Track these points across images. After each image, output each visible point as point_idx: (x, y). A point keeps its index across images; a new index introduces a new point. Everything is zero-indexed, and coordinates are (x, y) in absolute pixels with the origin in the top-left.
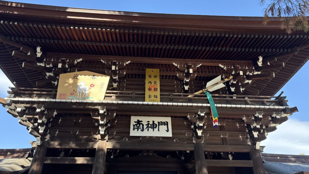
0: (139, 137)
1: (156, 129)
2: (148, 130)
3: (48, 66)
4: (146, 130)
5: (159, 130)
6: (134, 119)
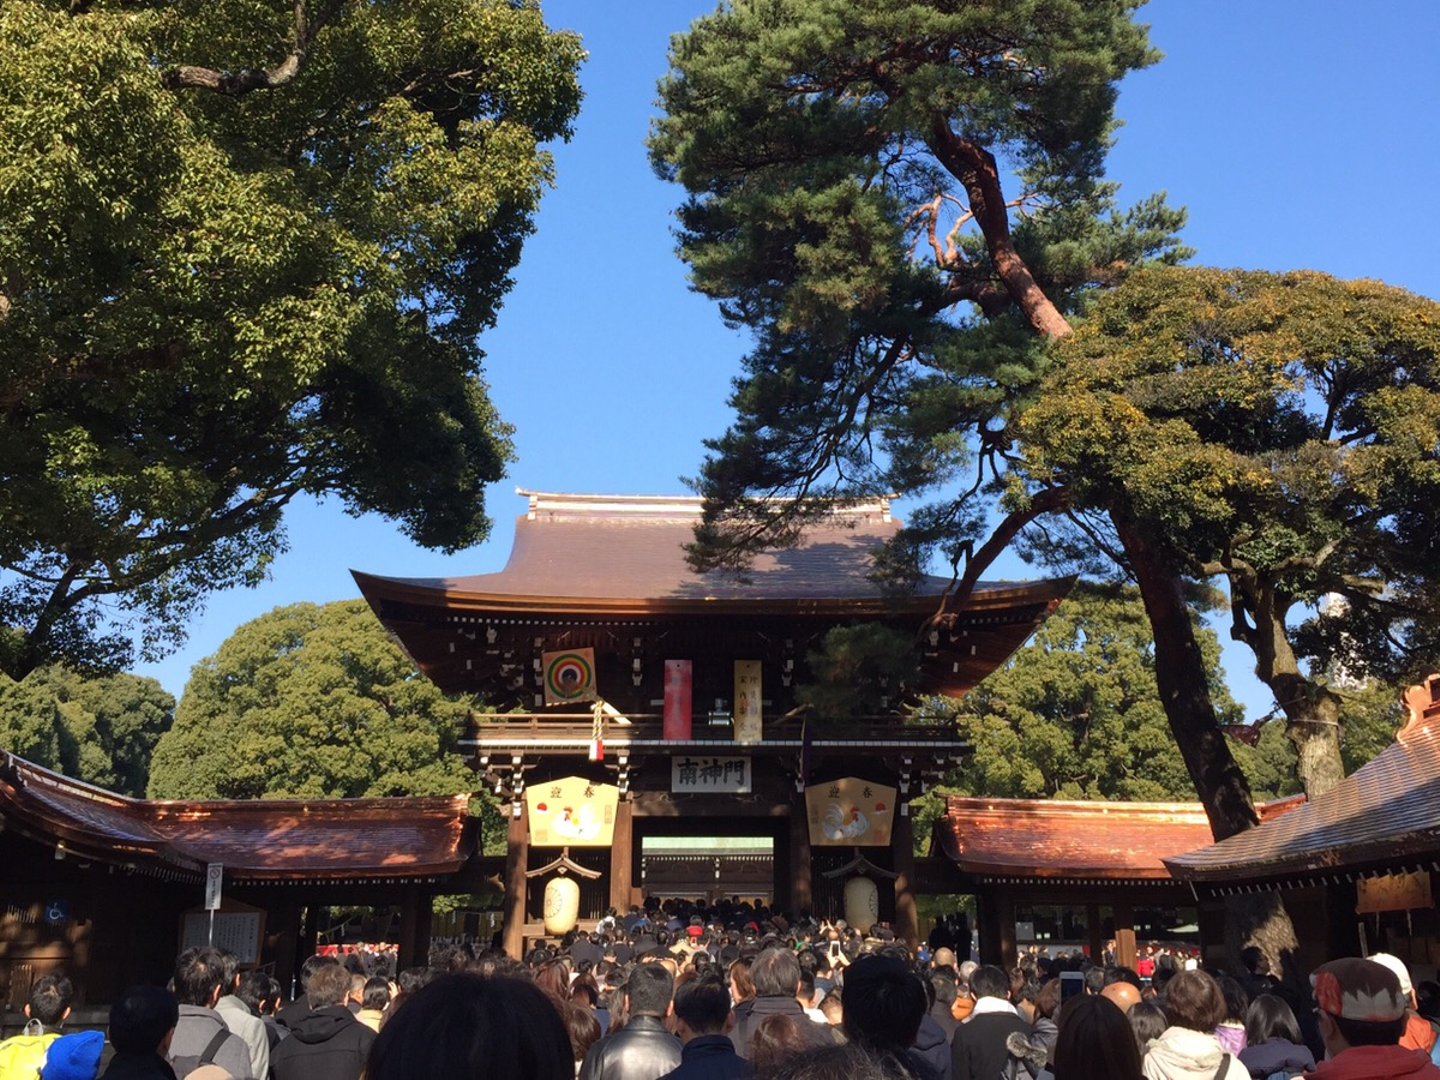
0: (689, 794)
1: (720, 779)
2: (705, 781)
3: (507, 655)
4: (700, 781)
5: (725, 781)
6: (677, 760)
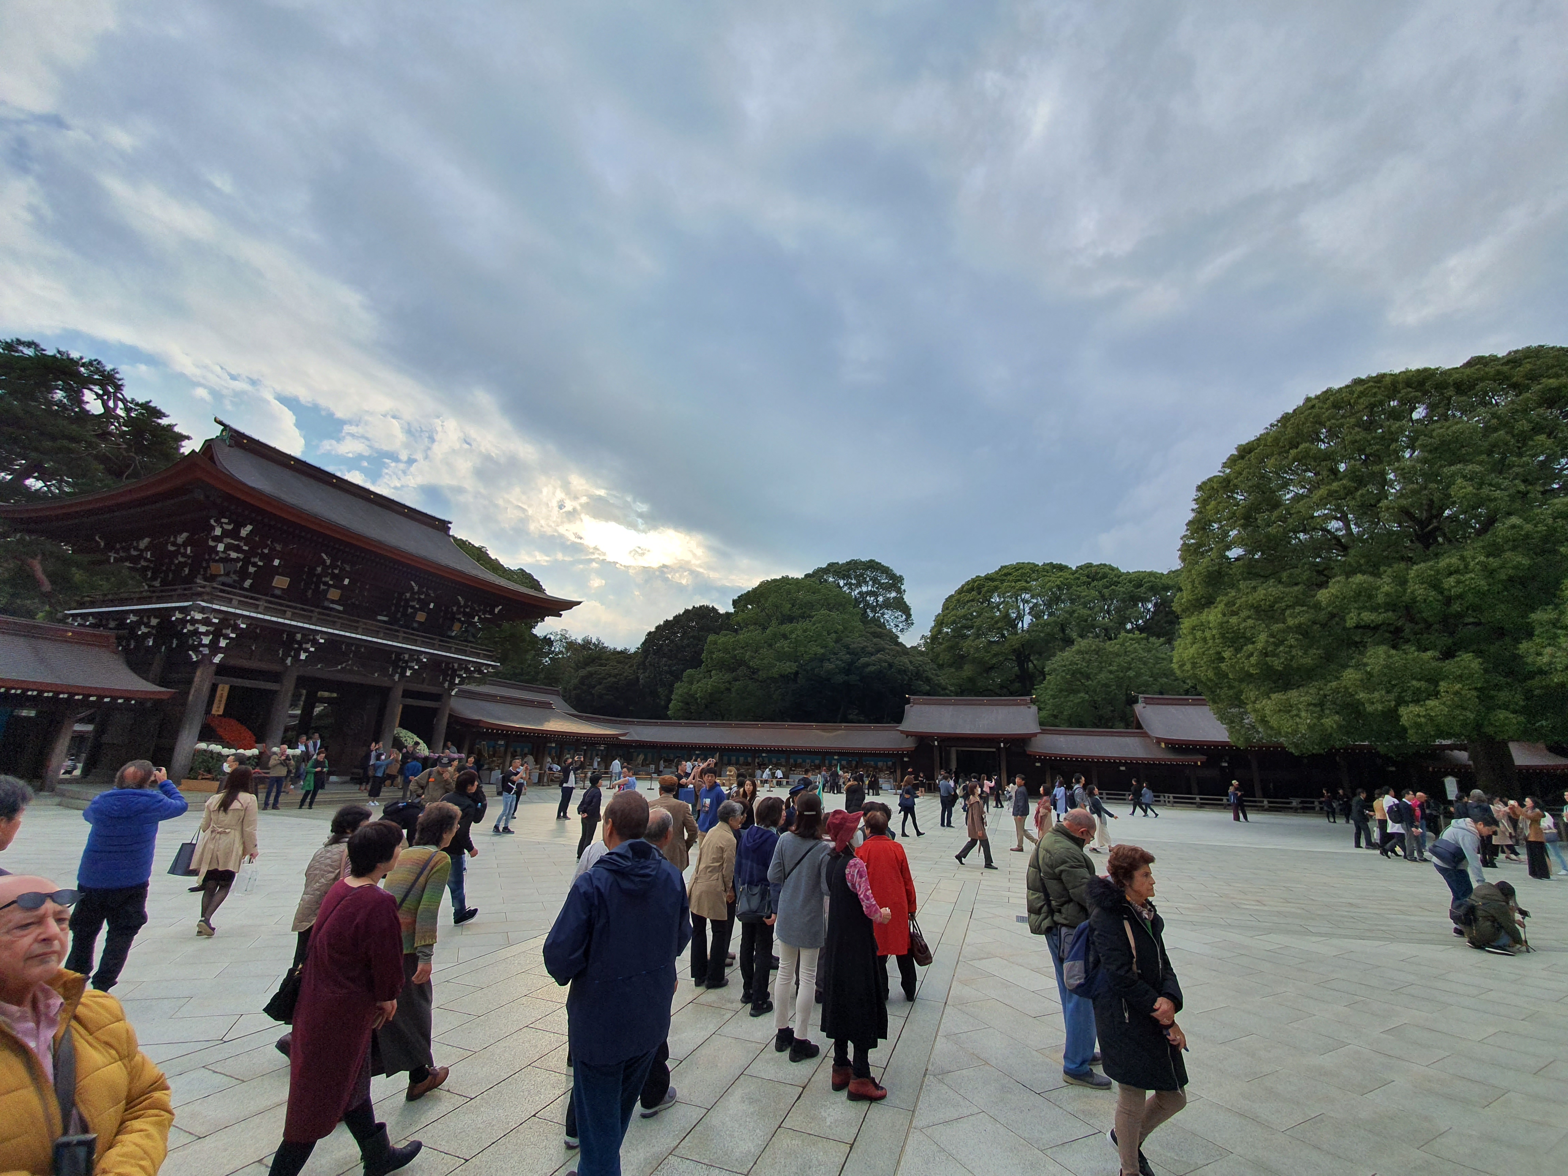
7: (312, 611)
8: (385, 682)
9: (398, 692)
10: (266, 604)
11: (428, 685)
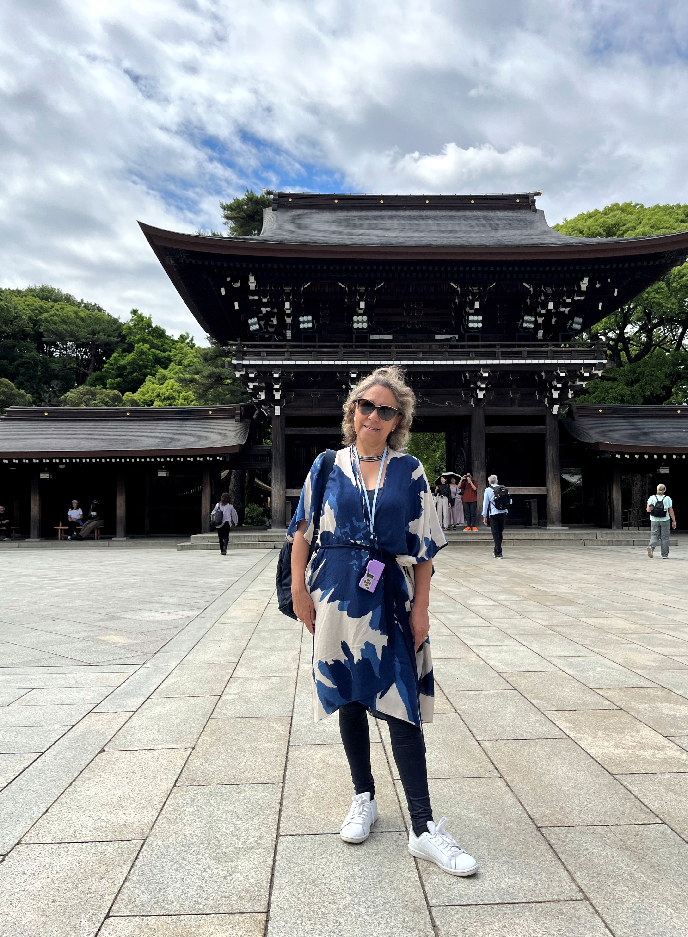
7: (337, 347)
8: (461, 410)
9: (478, 420)
10: (290, 350)
11: (519, 406)
